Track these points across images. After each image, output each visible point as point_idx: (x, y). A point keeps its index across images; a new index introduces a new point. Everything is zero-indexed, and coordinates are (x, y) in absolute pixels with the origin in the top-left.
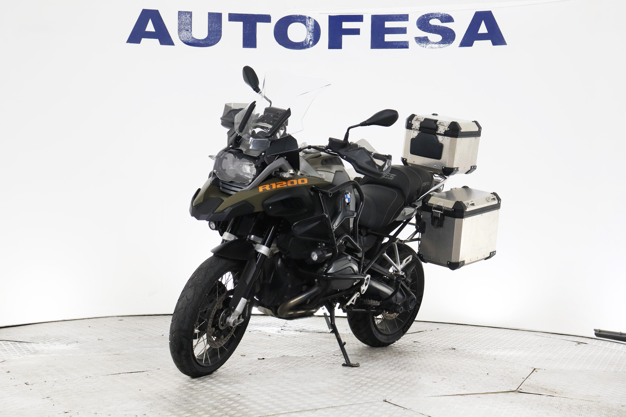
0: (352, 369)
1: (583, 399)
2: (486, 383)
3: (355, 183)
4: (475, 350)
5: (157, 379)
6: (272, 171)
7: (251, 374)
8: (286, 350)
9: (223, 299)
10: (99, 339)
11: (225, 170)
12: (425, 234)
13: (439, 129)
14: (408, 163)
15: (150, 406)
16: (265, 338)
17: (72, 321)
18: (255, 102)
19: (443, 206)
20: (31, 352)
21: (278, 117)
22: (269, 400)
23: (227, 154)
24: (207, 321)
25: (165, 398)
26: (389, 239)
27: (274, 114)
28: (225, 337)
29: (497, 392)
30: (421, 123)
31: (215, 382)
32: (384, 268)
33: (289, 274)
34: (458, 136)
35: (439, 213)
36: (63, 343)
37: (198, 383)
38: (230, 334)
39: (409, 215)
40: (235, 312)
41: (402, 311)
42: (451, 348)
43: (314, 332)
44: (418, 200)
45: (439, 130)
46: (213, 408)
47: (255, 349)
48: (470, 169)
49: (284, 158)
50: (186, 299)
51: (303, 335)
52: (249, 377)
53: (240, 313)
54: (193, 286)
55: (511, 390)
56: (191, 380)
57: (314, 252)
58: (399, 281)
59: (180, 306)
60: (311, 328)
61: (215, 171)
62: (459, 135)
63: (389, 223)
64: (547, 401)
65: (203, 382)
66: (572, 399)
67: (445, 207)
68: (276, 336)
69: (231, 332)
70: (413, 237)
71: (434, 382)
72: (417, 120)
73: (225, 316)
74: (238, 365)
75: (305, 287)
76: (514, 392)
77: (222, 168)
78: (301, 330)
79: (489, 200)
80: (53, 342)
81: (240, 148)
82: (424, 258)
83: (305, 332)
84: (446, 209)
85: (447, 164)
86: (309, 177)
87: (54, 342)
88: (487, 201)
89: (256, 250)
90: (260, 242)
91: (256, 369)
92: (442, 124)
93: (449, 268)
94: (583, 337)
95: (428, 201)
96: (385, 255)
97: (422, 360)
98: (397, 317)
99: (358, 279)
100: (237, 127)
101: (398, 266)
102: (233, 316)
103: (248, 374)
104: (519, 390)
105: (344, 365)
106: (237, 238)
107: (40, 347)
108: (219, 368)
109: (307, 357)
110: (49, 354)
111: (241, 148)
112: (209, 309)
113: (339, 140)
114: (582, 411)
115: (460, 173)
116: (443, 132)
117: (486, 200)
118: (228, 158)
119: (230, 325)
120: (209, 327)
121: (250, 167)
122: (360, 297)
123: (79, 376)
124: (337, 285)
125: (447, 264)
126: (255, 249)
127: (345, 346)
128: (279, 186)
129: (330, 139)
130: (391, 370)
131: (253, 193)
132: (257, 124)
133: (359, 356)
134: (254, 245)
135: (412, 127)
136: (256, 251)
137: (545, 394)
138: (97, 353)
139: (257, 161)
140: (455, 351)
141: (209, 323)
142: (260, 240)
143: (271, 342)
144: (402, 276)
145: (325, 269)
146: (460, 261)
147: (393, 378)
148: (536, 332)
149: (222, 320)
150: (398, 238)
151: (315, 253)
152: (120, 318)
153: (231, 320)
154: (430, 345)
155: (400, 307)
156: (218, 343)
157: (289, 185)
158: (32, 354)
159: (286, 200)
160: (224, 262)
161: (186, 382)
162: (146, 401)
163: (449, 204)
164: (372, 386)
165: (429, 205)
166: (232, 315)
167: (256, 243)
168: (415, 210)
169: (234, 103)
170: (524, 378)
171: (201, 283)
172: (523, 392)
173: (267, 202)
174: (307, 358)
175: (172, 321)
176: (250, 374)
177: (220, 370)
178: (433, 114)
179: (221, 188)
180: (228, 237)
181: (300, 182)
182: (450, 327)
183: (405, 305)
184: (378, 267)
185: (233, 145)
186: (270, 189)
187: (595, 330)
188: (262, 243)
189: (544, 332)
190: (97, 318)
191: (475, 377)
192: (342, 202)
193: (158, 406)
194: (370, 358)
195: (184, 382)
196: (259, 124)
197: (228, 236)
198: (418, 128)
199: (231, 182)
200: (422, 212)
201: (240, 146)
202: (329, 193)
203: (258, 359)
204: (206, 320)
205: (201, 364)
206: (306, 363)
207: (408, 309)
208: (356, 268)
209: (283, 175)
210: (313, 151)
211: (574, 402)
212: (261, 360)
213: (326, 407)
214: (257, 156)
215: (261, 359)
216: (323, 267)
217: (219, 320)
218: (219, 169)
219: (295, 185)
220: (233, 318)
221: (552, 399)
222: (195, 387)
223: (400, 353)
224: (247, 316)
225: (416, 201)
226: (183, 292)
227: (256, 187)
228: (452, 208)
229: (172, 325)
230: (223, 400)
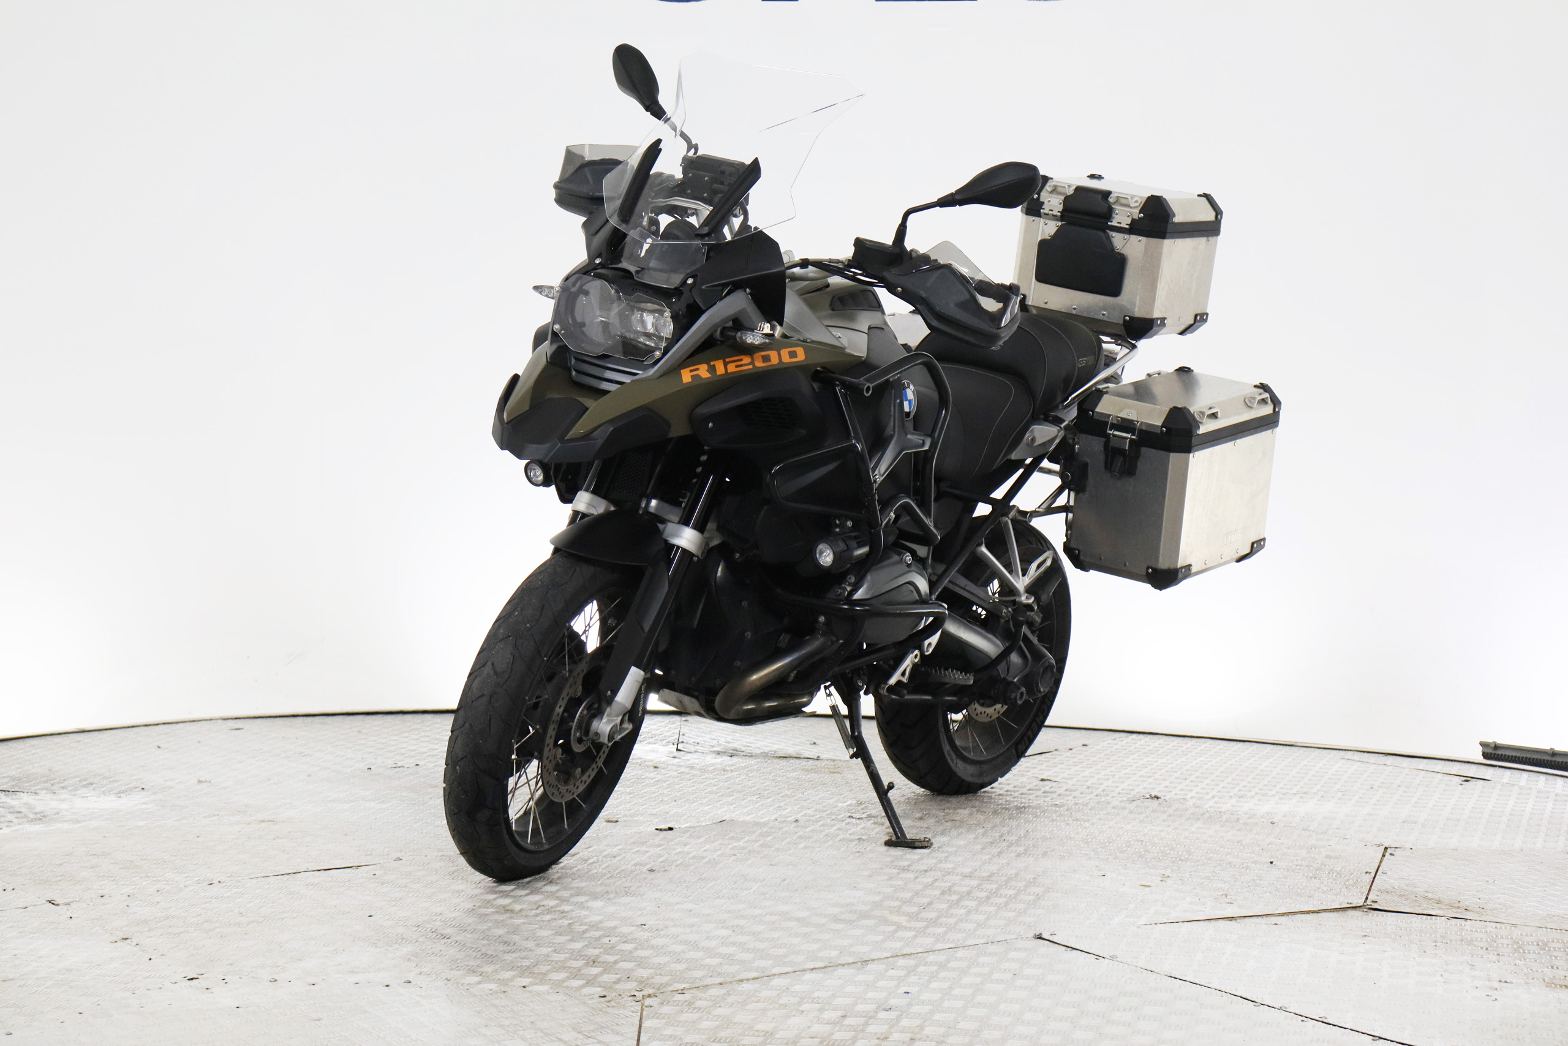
0: (916, 854)
1: (1543, 926)
2: (1278, 886)
3: (929, 358)
4: (1209, 800)
5: (406, 886)
6: (714, 328)
7: (654, 869)
8: (718, 805)
9: (583, 671)
10: (200, 782)
11: (583, 324)
12: (1087, 494)
13: (1114, 215)
14: (1029, 307)
15: (413, 958)
16: (647, 775)
17: (103, 732)
18: (659, 141)
19: (1135, 419)
20: (26, 816)
21: (722, 183)
22: (727, 938)
23: (589, 281)
24: (541, 731)
25: (448, 936)
26: (991, 509)
27: (712, 175)
28: (583, 772)
29: (1316, 909)
30: (1067, 200)
31: (565, 894)
32: (976, 584)
33: (747, 604)
34: (1168, 235)
35: (1127, 438)
36: (104, 793)
37: (521, 896)
38: (596, 763)
39: (1044, 444)
40: (614, 705)
41: (1023, 700)
42: (1148, 796)
43: (765, 755)
44: (1065, 403)
45: (1114, 218)
46: (588, 963)
47: (636, 803)
48: (1192, 322)
49: (745, 291)
50: (492, 673)
51: (743, 765)
52: (652, 879)
53: (625, 707)
54: (510, 636)
55: (1351, 904)
56: (497, 887)
57: (824, 542)
58: (1021, 619)
59: (474, 689)
60: (753, 746)
61: (557, 327)
62: (1168, 231)
63: (997, 463)
64: (1453, 933)
65: (531, 893)
66: (1515, 925)
67: (1142, 422)
68: (675, 768)
69: (598, 758)
70: (1054, 502)
71: (1144, 886)
72: (1055, 190)
73: (586, 716)
74: (607, 845)
75: (784, 639)
76: (1358, 909)
77: (574, 319)
78: (731, 752)
79: (1253, 404)
80: (76, 789)
81: (620, 266)
82: (1082, 558)
83: (744, 757)
84: (1144, 428)
85: (1136, 310)
86: (806, 342)
87: (78, 790)
88: (1248, 406)
89: (668, 539)
90: (677, 519)
91: (661, 856)
92: (1123, 201)
93: (1150, 585)
94: (1468, 762)
95: (1096, 405)
96: (982, 551)
97: (1085, 827)
98: (1002, 715)
99: (928, 615)
100: (611, 208)
101: (1017, 580)
102: (608, 715)
103: (645, 869)
104: (1371, 905)
105: (889, 843)
106: (612, 508)
107: (44, 802)
108: (563, 855)
109: (782, 822)
110: (78, 822)
111: (624, 264)
112: (547, 699)
113: (883, 244)
114: (1556, 957)
115: (1166, 334)
116: (1127, 224)
117: (1243, 403)
118: (591, 291)
119: (601, 740)
120: (548, 745)
121: (654, 318)
122: (919, 663)
123: (189, 880)
124: (875, 633)
125: (1145, 574)
126: (665, 536)
127: (891, 794)
128: (732, 368)
129: (859, 243)
130: (1018, 855)
131: (667, 388)
132: (667, 201)
133: (916, 819)
134: (661, 526)
135: (1042, 211)
136: (666, 542)
137: (1442, 915)
138: (213, 818)
139: (674, 300)
140: (1160, 804)
141: (548, 736)
142: (673, 515)
143: (668, 784)
144: (1029, 607)
145: (849, 589)
146: (1179, 565)
147: (1033, 876)
148: (1342, 750)
149: (579, 727)
150: (1014, 506)
151: (826, 548)
152: (231, 723)
153: (604, 726)
154: (1088, 788)
155: (1019, 688)
156: (567, 788)
157: (759, 364)
158: (31, 822)
159: (754, 404)
160: (586, 571)
161: (487, 893)
162: (397, 946)
163: (1153, 416)
164: (988, 898)
165: (1097, 418)
166: (606, 714)
167: (664, 521)
168: (1059, 432)
169: (591, 146)
170: (1370, 873)
171: (531, 628)
172: (1381, 908)
173: (703, 410)
174: (784, 825)
175: (452, 732)
176: (652, 871)
177: (565, 861)
178: (1091, 175)
179: (574, 373)
180: (590, 505)
181: (786, 359)
182: (1114, 739)
183: (1029, 682)
184: (963, 581)
185: (604, 255)
186: (709, 375)
187: (1483, 744)
188: (682, 521)
189: (1364, 752)
190: (168, 723)
191: (1243, 870)
192: (897, 408)
193: (435, 958)
194: (949, 824)
195: (481, 894)
196: (674, 200)
197: (587, 502)
198: (1059, 214)
199: (604, 357)
200: (1077, 436)
201: (622, 260)
202: (865, 385)
203: (657, 829)
204: (538, 727)
205: (522, 843)
206: (788, 840)
207: (1037, 693)
208: (923, 585)
209: (744, 338)
210: (811, 275)
211: (1524, 934)
212: (664, 832)
213: (889, 954)
214: (673, 287)
215: (665, 830)
216: (841, 585)
217: (572, 728)
218: (569, 321)
219: (773, 365)
220: (609, 722)
221: (1463, 925)
222: (517, 907)
223: (1020, 809)
224: (640, 715)
225: (1060, 408)
226: (481, 654)
227: (674, 370)
228: (1162, 426)
229: (452, 741)
230: (606, 940)
